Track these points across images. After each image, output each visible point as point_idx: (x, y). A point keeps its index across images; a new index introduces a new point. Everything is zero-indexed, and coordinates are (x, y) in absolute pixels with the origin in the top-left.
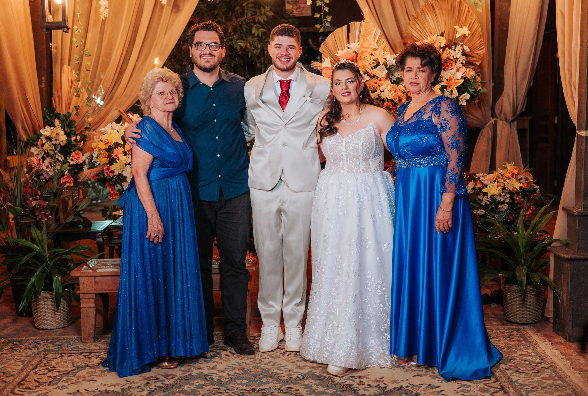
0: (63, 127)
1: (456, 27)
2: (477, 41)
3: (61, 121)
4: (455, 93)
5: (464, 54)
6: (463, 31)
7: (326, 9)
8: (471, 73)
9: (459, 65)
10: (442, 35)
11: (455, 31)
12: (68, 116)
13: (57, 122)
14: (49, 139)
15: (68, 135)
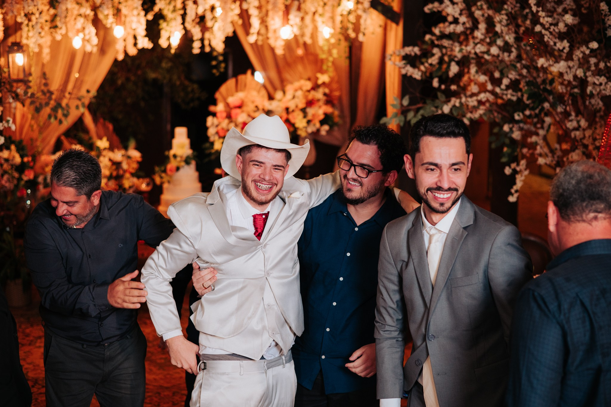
0: (18, 151)
1: (319, 75)
2: (335, 86)
3: (16, 146)
4: (318, 125)
5: (325, 94)
6: (323, 78)
7: (221, 58)
8: (329, 109)
9: (321, 103)
10: (309, 79)
11: (317, 79)
12: (21, 142)
13: (13, 147)
14: (7, 160)
15: (22, 157)
